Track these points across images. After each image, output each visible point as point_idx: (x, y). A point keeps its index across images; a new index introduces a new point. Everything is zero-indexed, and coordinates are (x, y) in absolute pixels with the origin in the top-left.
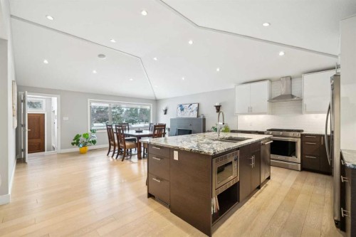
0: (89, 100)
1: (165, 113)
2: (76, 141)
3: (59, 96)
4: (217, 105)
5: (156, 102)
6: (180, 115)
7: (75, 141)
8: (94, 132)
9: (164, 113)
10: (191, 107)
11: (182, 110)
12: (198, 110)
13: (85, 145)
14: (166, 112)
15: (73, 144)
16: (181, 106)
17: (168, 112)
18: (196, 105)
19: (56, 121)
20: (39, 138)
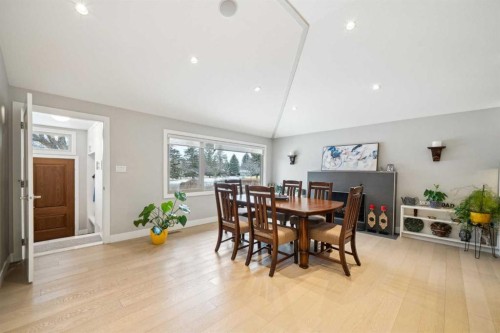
0: (166, 132)
1: (293, 162)
2: (144, 218)
3: (107, 119)
4: (435, 144)
5: (274, 141)
6: (330, 165)
7: (142, 218)
8: (182, 199)
9: (289, 161)
10: (359, 149)
11: (336, 155)
12: (377, 156)
13: (164, 226)
14: (293, 159)
15: (136, 223)
16: (332, 148)
17: (298, 160)
18: (375, 147)
19: (99, 174)
20: (64, 204)
